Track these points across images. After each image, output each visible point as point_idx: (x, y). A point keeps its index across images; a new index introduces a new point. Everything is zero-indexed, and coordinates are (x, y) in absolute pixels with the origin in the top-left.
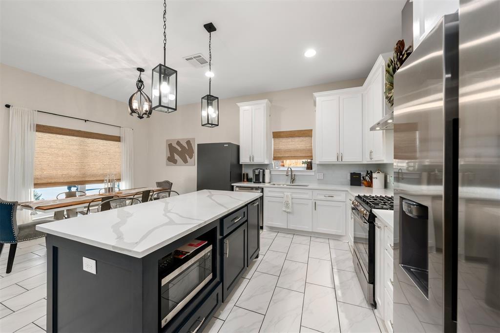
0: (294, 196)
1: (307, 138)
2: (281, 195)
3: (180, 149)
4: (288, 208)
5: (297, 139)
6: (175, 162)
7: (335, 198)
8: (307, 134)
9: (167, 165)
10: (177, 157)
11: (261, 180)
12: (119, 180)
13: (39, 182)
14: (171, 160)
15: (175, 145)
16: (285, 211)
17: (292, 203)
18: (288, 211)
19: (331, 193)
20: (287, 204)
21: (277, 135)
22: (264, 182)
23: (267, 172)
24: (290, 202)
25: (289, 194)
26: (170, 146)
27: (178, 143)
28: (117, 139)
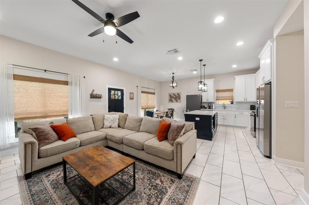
0: (226, 113)
1: (231, 92)
2: (221, 113)
3: (174, 97)
4: (224, 117)
5: (226, 92)
6: (172, 101)
7: (244, 114)
8: (231, 90)
9: (169, 102)
10: (173, 99)
11: (211, 108)
12: (155, 108)
13: (143, 107)
14: (171, 100)
15: (172, 95)
16: (223, 119)
17: (226, 116)
18: (224, 118)
19: (242, 112)
20: (224, 116)
21: (218, 91)
22: (212, 109)
23: (214, 105)
24: (225, 115)
25: (225, 112)
26: (170, 96)
27: (174, 94)
28: (154, 94)
